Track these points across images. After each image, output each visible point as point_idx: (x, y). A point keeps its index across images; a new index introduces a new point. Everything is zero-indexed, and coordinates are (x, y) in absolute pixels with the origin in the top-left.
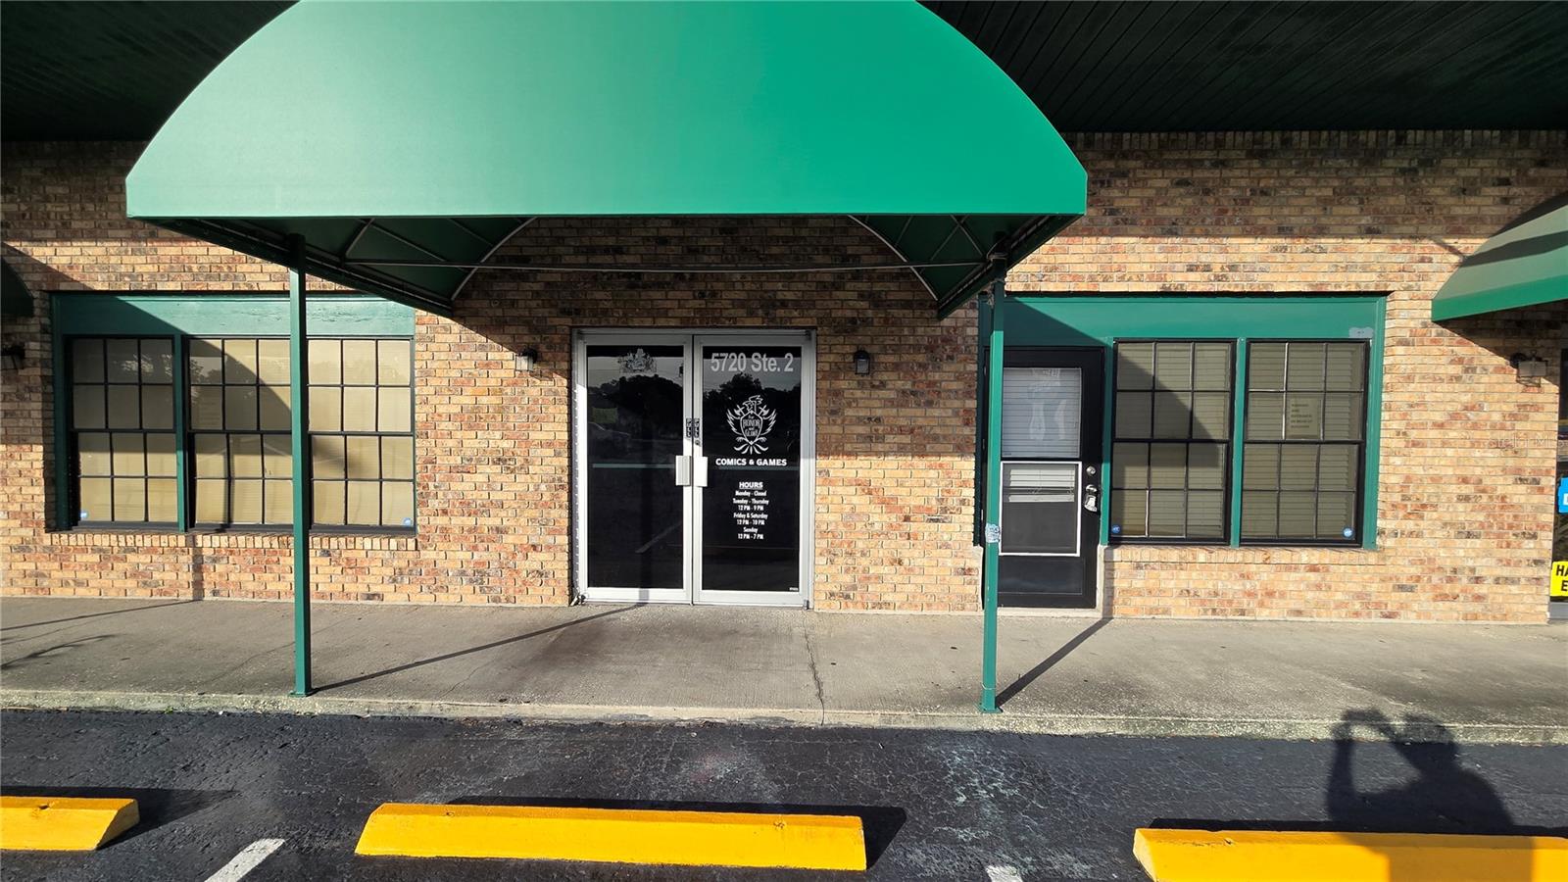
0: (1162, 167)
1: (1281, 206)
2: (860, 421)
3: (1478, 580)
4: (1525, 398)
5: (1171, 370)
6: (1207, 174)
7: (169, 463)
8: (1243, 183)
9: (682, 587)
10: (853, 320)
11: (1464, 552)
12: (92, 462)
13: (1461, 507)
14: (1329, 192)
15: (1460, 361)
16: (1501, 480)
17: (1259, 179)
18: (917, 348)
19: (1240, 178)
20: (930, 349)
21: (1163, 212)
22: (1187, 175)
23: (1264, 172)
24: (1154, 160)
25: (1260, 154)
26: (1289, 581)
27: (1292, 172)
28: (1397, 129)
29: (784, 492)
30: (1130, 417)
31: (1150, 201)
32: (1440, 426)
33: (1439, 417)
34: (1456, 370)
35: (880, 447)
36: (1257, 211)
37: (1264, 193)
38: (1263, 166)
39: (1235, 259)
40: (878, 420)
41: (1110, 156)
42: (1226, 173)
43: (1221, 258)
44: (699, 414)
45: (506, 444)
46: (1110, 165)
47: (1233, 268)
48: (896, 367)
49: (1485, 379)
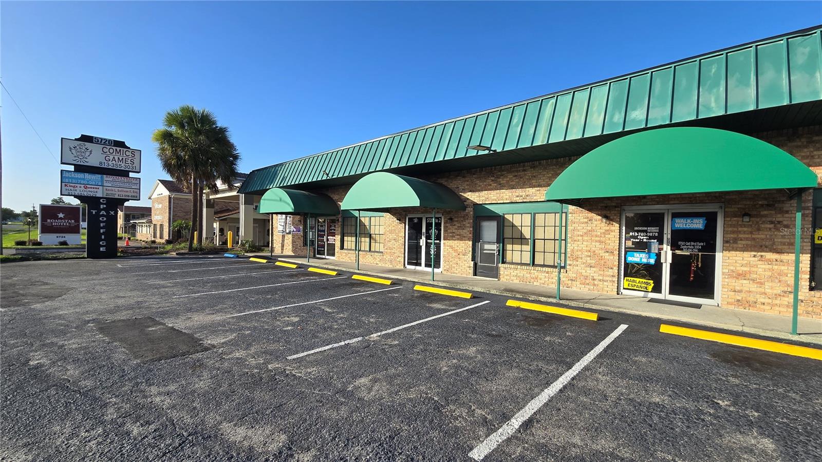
0: (511, 173)
1: (539, 179)
2: (451, 233)
3: (594, 280)
4: (608, 228)
5: (517, 220)
6: (521, 173)
7: (354, 239)
8: (530, 174)
9: (421, 266)
10: (449, 211)
11: (590, 272)
12: (346, 238)
13: (589, 258)
14: (551, 175)
15: (588, 218)
16: (600, 252)
17: (533, 173)
18: (461, 217)
19: (529, 173)
20: (464, 217)
21: (511, 183)
22: (517, 174)
23: (534, 172)
24: (509, 171)
25: (534, 167)
26: (542, 275)
27: (541, 171)
28: (568, 157)
29: (438, 247)
30: (508, 233)
31: (508, 181)
32: (582, 236)
33: (581, 234)
34: (586, 220)
35: (454, 239)
36: (533, 181)
37: (535, 177)
38: (534, 170)
39: (527, 193)
40: (454, 233)
41: (500, 171)
42: (526, 173)
43: (524, 194)
44: (425, 231)
45: (395, 236)
46: (500, 173)
47: (527, 196)
48: (457, 221)
49: (596, 223)
